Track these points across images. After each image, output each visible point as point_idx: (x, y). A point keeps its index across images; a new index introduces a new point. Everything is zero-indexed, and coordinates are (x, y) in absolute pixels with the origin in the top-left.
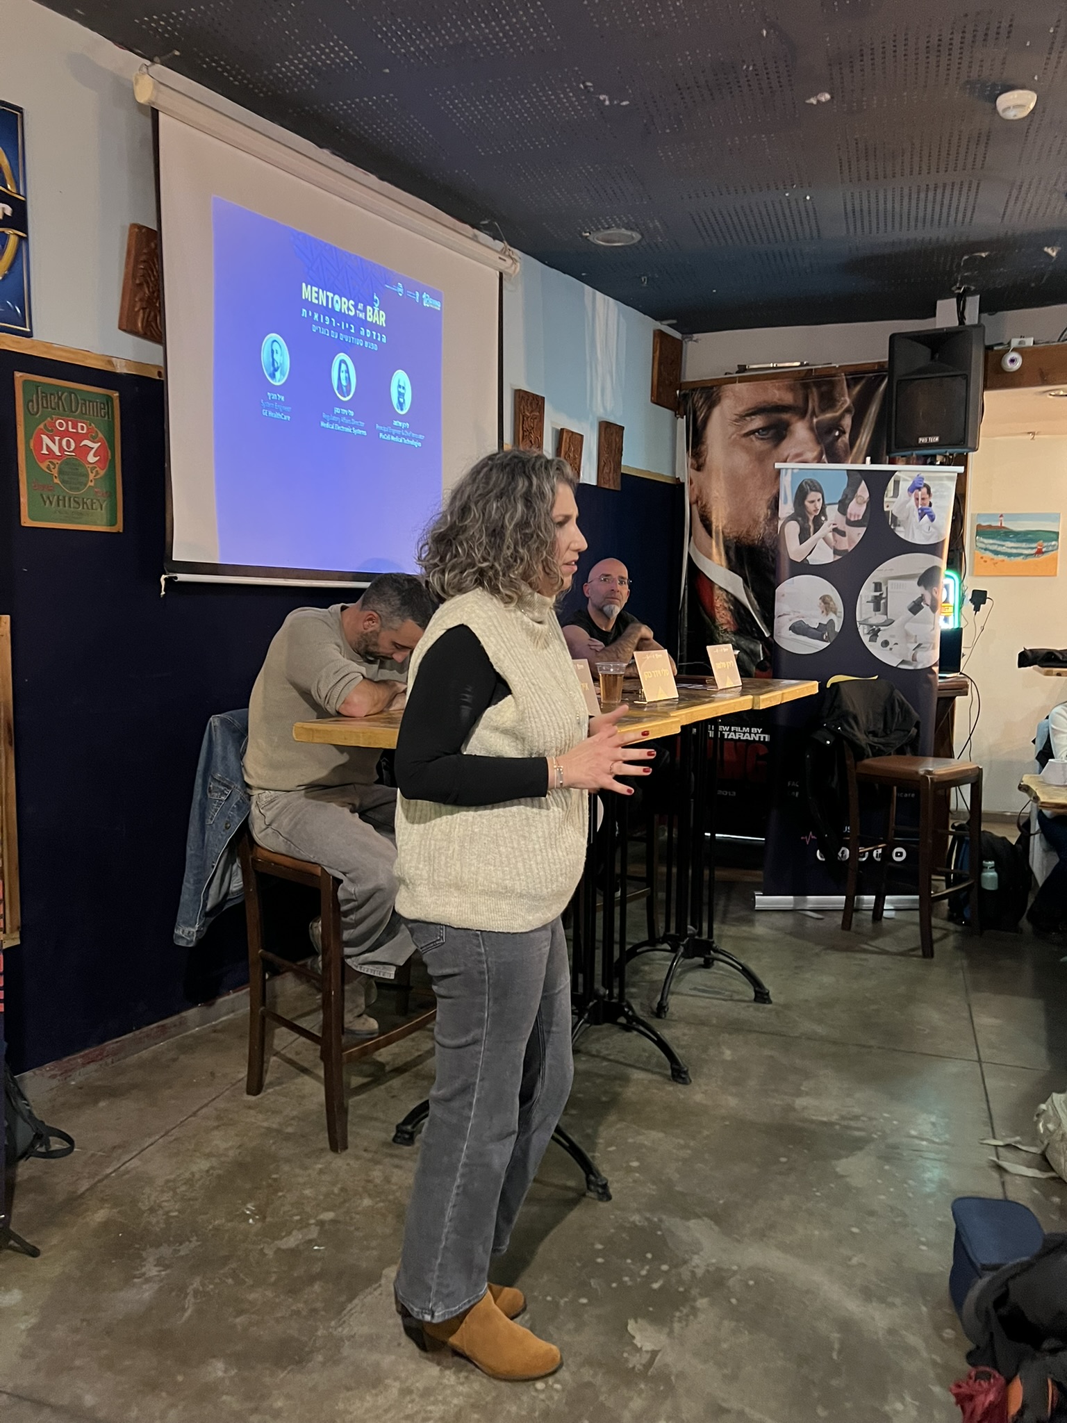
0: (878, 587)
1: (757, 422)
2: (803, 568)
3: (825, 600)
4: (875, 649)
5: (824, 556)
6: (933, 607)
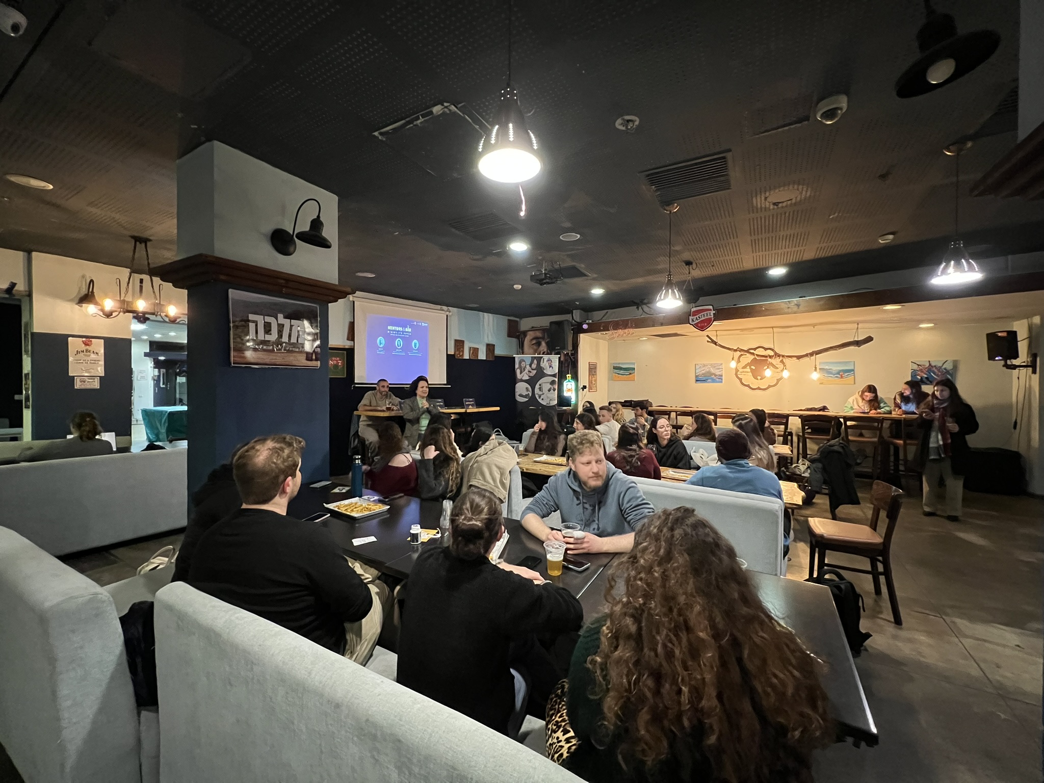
0: (540, 385)
1: (534, 342)
2: (522, 381)
3: (527, 388)
4: (540, 400)
5: (526, 377)
6: (554, 390)
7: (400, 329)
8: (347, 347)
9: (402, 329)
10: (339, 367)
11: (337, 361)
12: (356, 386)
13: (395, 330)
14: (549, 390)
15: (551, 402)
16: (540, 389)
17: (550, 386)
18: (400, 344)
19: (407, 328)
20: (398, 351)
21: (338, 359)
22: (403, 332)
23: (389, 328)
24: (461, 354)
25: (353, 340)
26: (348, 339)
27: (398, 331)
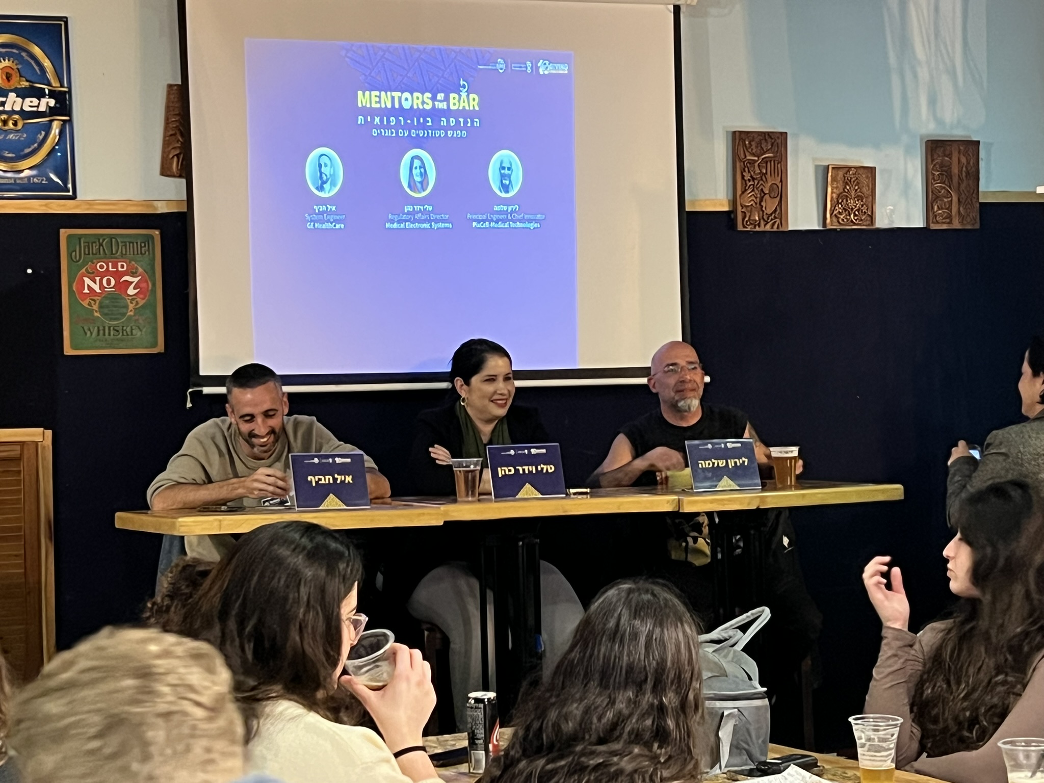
7: (420, 100)
8: (162, 208)
9: (434, 99)
10: (127, 307)
12: (207, 390)
13: (397, 106)
18: (424, 175)
19: (458, 92)
20: (414, 213)
22: (435, 114)
23: (366, 99)
24: (770, 205)
25: (186, 172)
26: (165, 171)
27: (411, 113)
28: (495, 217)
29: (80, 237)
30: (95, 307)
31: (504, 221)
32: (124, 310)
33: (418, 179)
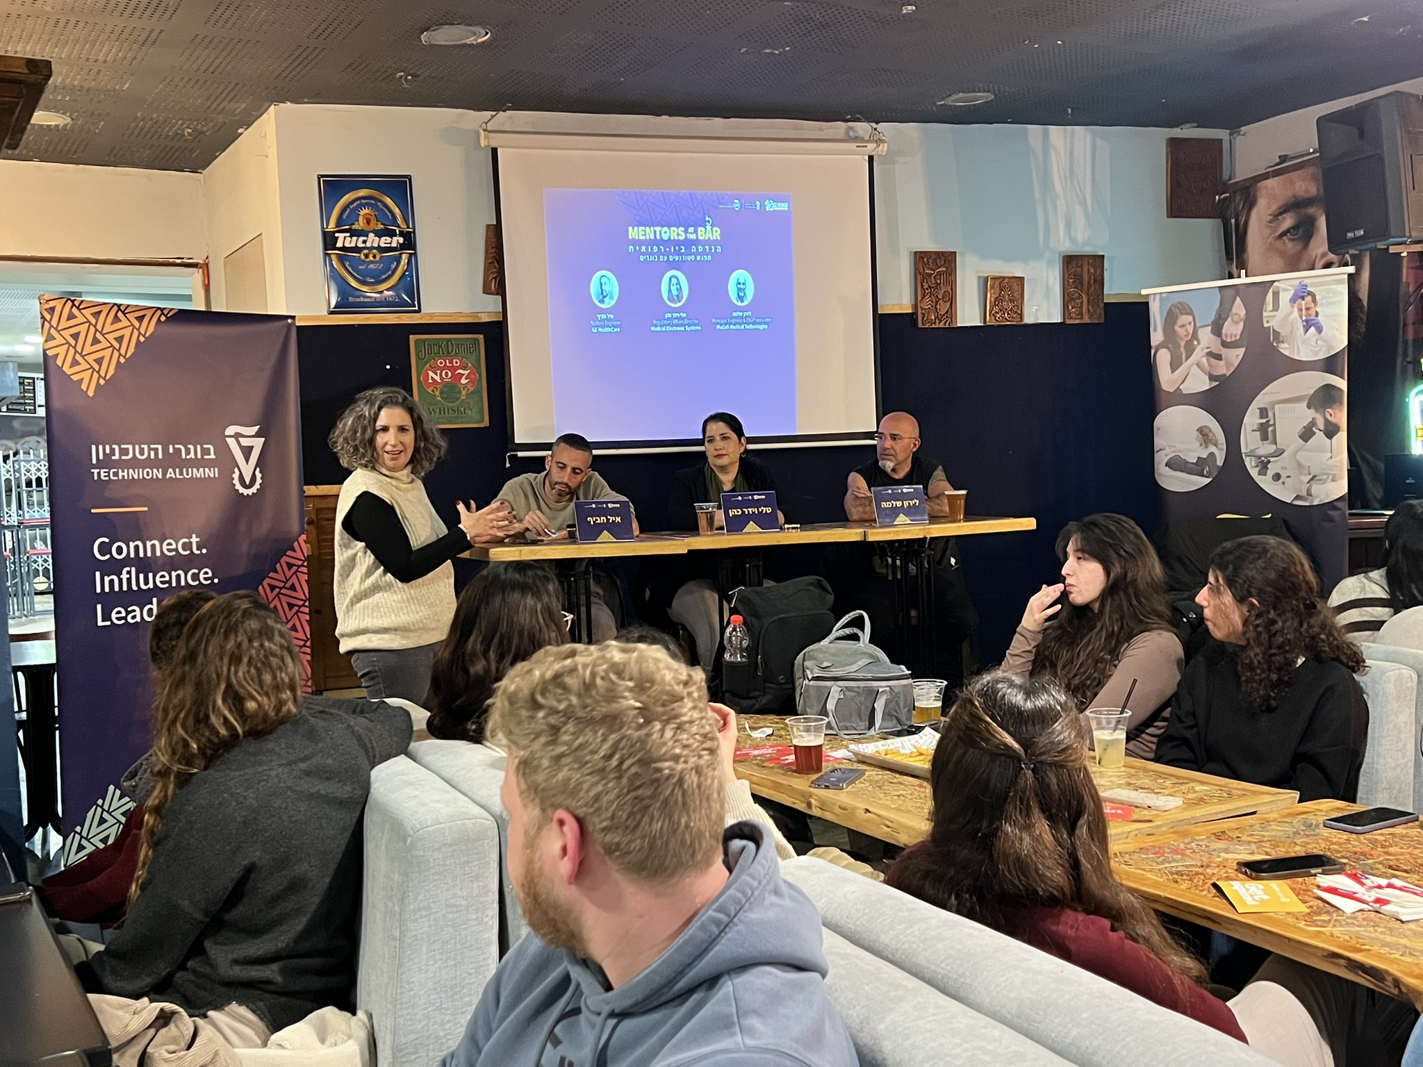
0: (1263, 412)
1: (1288, 221)
2: (1180, 398)
3: (1203, 432)
4: (1265, 483)
5: (1199, 383)
6: (1331, 432)
7: (676, 233)
8: (485, 318)
9: (686, 232)
10: (460, 392)
11: (453, 369)
12: (520, 454)
13: (658, 237)
14: (1307, 434)
15: (1315, 488)
16: (1265, 431)
17: (1310, 414)
18: (680, 290)
19: (705, 226)
20: (672, 318)
21: (457, 363)
22: (688, 243)
23: (635, 233)
24: (944, 308)
25: (501, 291)
26: (486, 290)
27: (669, 242)
28: (733, 321)
29: (424, 341)
30: (437, 393)
31: (740, 324)
32: (457, 395)
33: (675, 293)
